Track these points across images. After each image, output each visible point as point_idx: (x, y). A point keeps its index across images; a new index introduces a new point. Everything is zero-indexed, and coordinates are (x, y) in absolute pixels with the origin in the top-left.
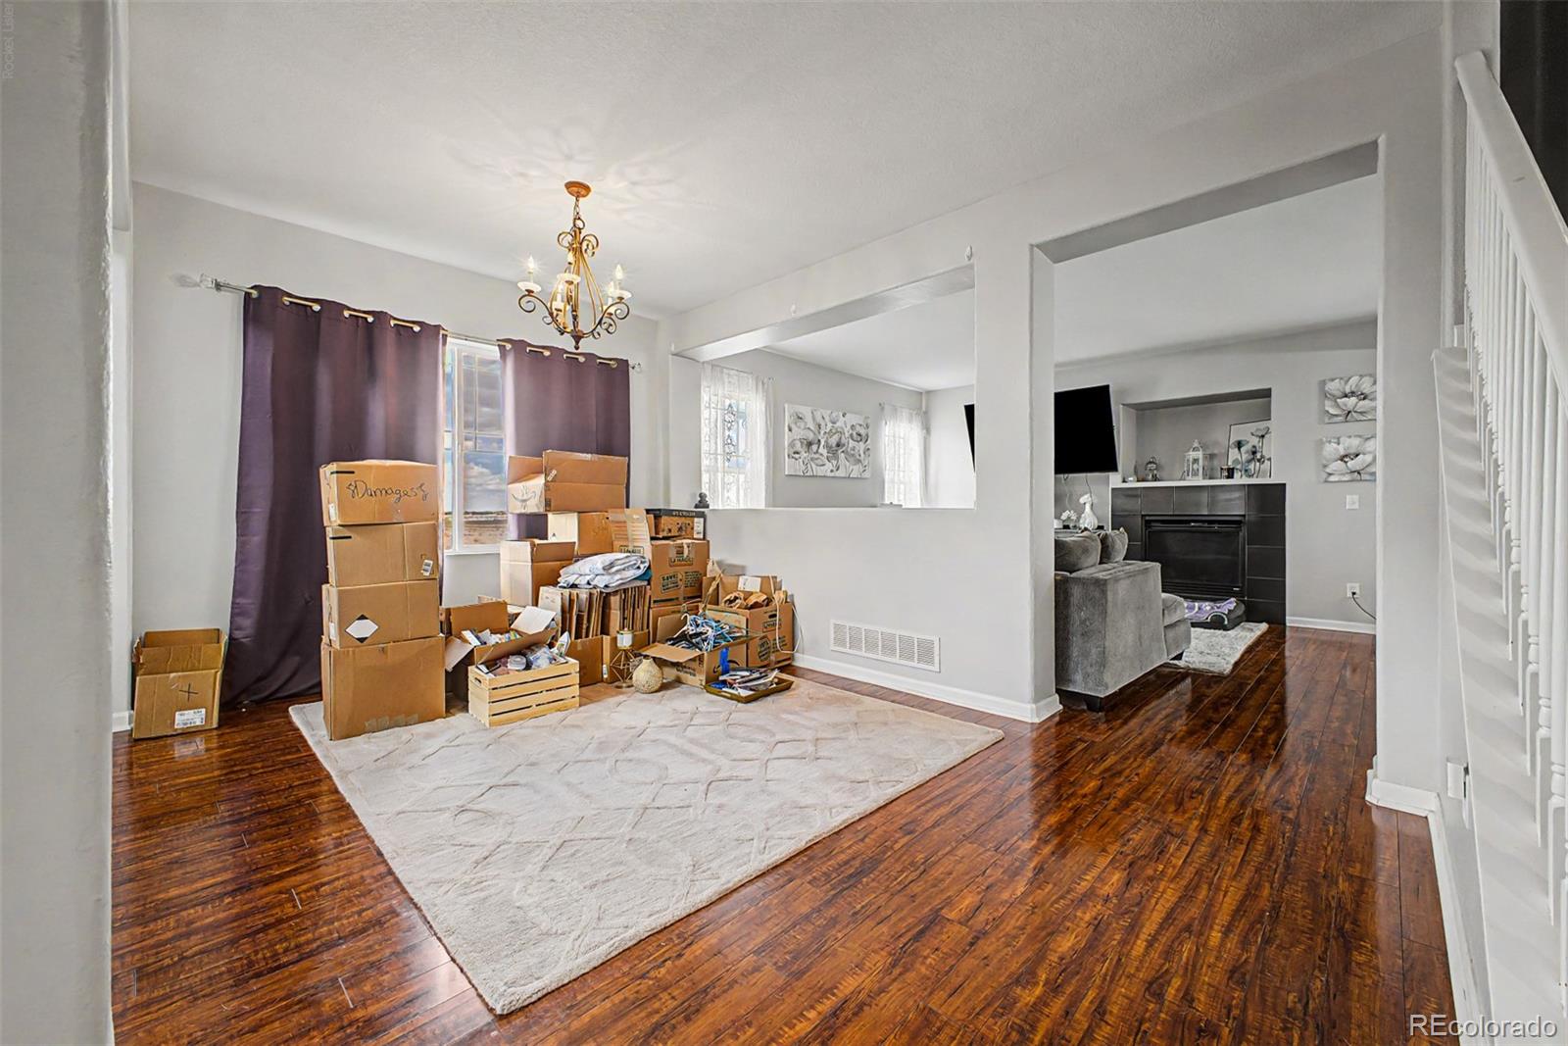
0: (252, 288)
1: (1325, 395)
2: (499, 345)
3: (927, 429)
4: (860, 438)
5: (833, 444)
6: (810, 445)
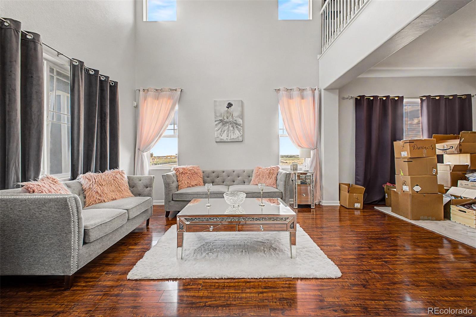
2: (420, 99)
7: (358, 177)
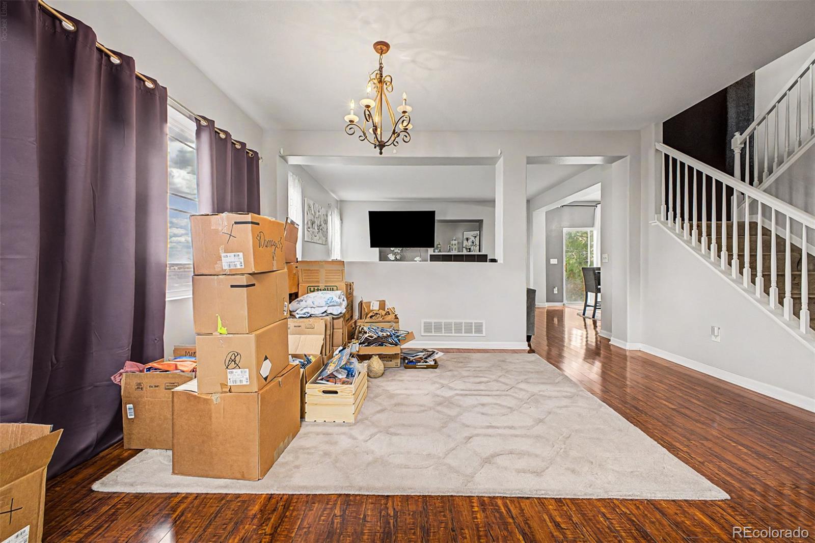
2: (196, 118)
3: (342, 220)
4: (326, 222)
5: (319, 224)
6: (313, 223)
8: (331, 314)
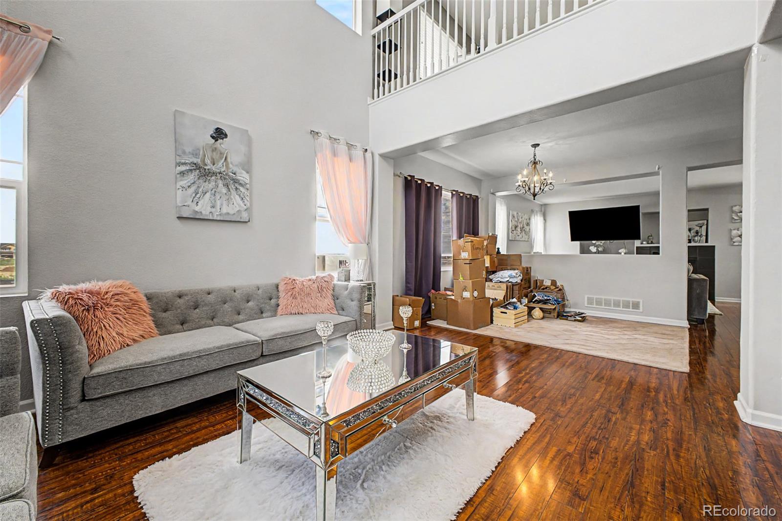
0: (409, 176)
1: (733, 212)
2: (451, 192)
3: (545, 220)
4: (528, 224)
5: (522, 227)
6: (516, 227)
7: (409, 285)
8: (511, 282)
